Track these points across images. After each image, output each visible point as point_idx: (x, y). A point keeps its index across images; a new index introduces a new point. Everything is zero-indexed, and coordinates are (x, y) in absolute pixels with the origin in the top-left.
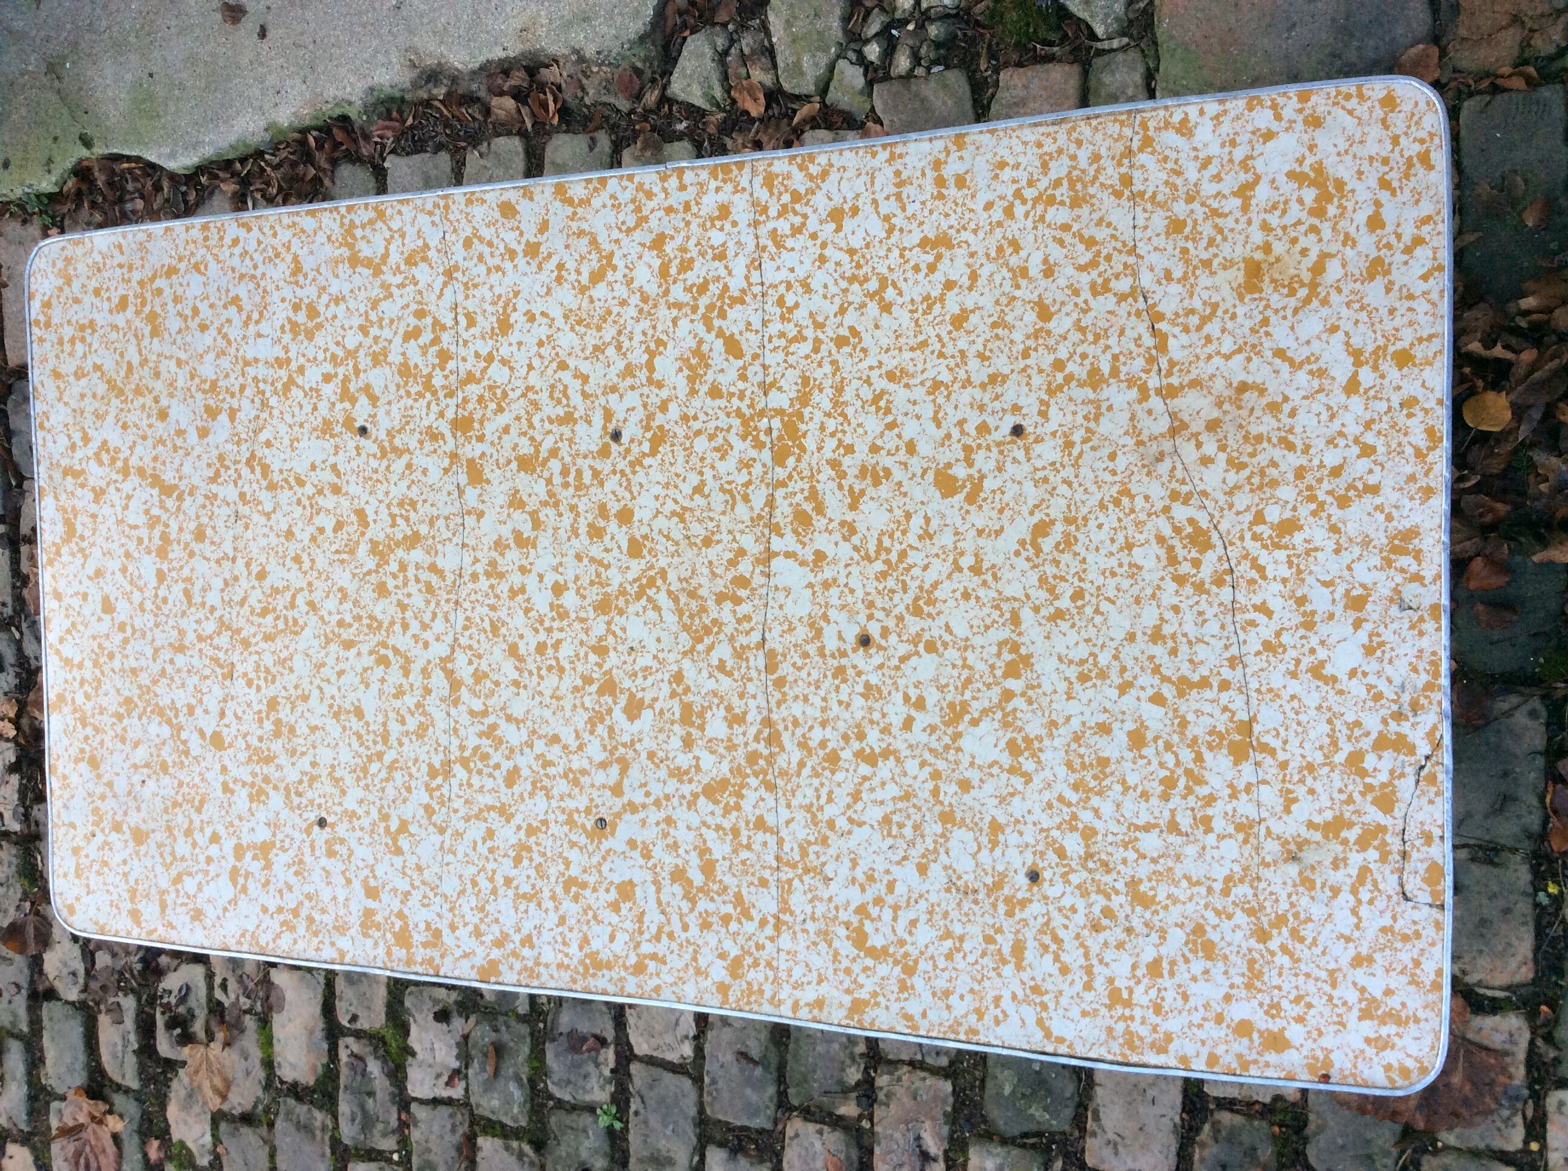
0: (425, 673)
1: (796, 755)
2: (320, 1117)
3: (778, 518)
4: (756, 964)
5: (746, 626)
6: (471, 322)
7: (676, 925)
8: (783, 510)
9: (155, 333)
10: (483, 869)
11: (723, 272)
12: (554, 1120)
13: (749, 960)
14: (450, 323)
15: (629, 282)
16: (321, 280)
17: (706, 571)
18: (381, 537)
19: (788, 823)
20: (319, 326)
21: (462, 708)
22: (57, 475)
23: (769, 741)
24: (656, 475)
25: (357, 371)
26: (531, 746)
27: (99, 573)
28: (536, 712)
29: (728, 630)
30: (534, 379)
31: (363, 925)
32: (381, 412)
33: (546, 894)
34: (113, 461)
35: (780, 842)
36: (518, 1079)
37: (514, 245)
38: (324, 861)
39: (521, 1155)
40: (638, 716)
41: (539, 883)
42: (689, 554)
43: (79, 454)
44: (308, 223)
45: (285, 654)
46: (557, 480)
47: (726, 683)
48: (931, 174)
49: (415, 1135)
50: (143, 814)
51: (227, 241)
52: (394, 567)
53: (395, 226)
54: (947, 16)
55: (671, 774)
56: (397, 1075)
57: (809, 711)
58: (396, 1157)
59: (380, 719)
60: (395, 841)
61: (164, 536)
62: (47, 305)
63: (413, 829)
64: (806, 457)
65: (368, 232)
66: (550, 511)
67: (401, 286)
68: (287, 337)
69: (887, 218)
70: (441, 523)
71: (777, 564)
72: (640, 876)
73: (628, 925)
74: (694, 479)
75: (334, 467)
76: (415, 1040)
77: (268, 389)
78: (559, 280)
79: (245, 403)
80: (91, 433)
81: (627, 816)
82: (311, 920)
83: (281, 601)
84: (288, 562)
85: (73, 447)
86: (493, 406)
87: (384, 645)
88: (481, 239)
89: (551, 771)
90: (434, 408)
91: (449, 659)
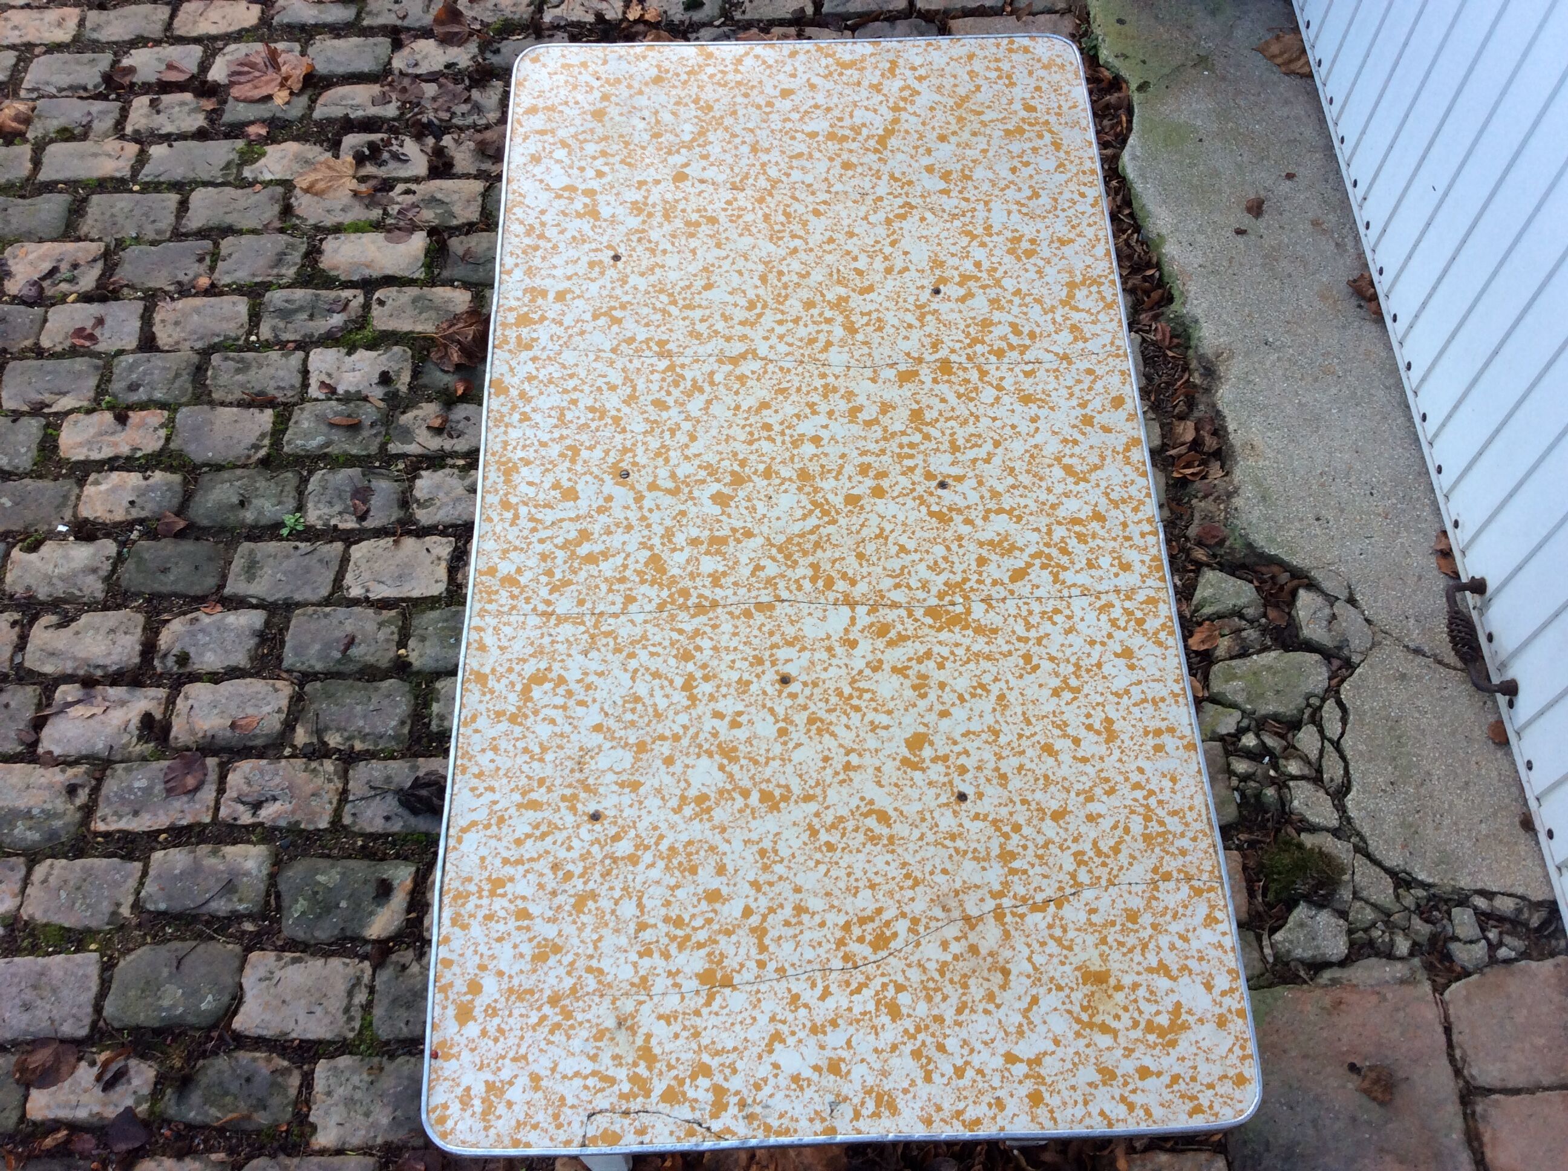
0: (743, 338)
1: (688, 628)
2: (290, 272)
3: (882, 611)
4: (513, 597)
5: (793, 587)
6: (1027, 374)
7: (543, 534)
8: (891, 615)
9: (1008, 133)
10: (584, 383)
11: (1078, 567)
12: (290, 477)
13: (516, 591)
14: (1026, 357)
15: (1066, 495)
16: (1055, 260)
17: (837, 555)
18: (852, 305)
19: (632, 622)
20: (1019, 259)
21: (716, 366)
22: (891, 56)
23: (698, 606)
24: (913, 516)
25: (984, 287)
26: (686, 419)
27: (813, 87)
28: (715, 423)
29: (789, 573)
30: (985, 422)
31: (533, 289)
32: (952, 305)
33: (565, 432)
34: (904, 99)
35: (615, 615)
36: (328, 444)
37: (1090, 407)
38: (585, 260)
39: (256, 447)
40: (715, 503)
41: (573, 426)
42: (850, 542)
43: (908, 73)
44: (1100, 250)
45: (754, 230)
46: (905, 440)
47: (746, 572)
48: (1164, 725)
49: (274, 355)
50: (618, 118)
51: (1083, 189)
52: (828, 314)
53: (1101, 316)
54: (1283, 805)
55: (667, 529)
56: (329, 340)
57: (726, 637)
58: (253, 338)
59: (704, 303)
60: (605, 314)
61: (845, 138)
62: (1026, 50)
63: (615, 328)
64: (933, 632)
65: (1095, 296)
66: (880, 434)
67: (1054, 322)
68: (1009, 235)
69: (1127, 692)
70: (866, 350)
71: (845, 611)
72: (583, 505)
73: (541, 496)
74: (911, 545)
75: (907, 269)
76: (362, 354)
77: (967, 219)
78: (1065, 441)
79: (955, 202)
80: (926, 83)
81: (632, 494)
82: (536, 248)
83: (797, 228)
84: (828, 234)
85: (914, 69)
86: (962, 390)
87: (765, 306)
88: (1094, 381)
89: (667, 435)
90: (958, 346)
91: (755, 356)
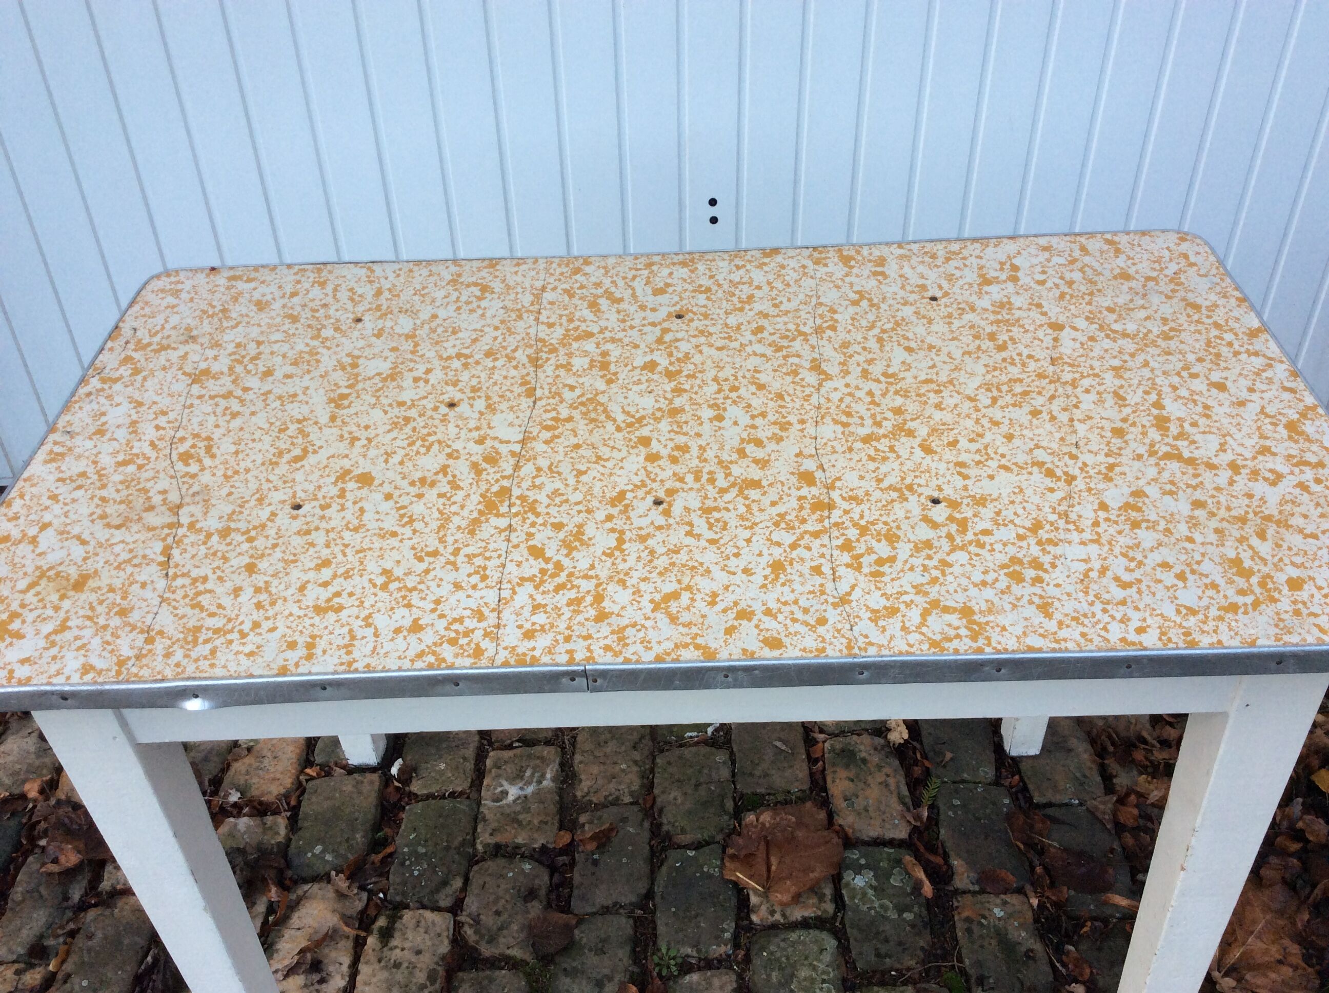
0: (846, 372)
1: (518, 354)
3: (512, 461)
5: (549, 408)
6: (816, 569)
7: (620, 282)
8: (507, 466)
10: (780, 291)
11: (538, 597)
14: (841, 568)
15: (637, 593)
16: (1009, 599)
17: (580, 432)
18: (904, 440)
19: (529, 327)
20: (1004, 567)
21: (808, 358)
23: (538, 359)
24: (621, 480)
25: (950, 537)
26: (742, 345)
27: (1240, 404)
28: (738, 360)
29: (564, 405)
30: (745, 534)
31: (884, 260)
32: (917, 512)
33: (725, 286)
34: (1255, 473)
35: (536, 319)
37: (766, 619)
38: (927, 282)
40: (646, 363)
41: (731, 289)
42: (594, 440)
44: (1038, 643)
45: (996, 373)
46: (720, 476)
47: (570, 381)
48: (318, 651)
50: (1124, 287)
51: (1154, 632)
52: (888, 424)
53: (916, 636)
55: (620, 340)
57: (504, 373)
59: (887, 348)
60: (862, 297)
61: (1164, 429)
63: (846, 303)
64: (481, 491)
65: (952, 633)
66: (727, 458)
67: (902, 593)
68: (1046, 560)
69: (368, 625)
70: (840, 450)
71: (517, 438)
72: (648, 298)
73: (658, 279)
74: (586, 478)
75: (966, 478)
77: (1062, 525)
78: (714, 595)
79: (1089, 515)
81: (658, 321)
82: (933, 258)
83: (1008, 400)
84: (1005, 421)
86: (789, 518)
87: (890, 384)
88: (806, 624)
89: (724, 335)
90: (855, 516)
91: (823, 380)
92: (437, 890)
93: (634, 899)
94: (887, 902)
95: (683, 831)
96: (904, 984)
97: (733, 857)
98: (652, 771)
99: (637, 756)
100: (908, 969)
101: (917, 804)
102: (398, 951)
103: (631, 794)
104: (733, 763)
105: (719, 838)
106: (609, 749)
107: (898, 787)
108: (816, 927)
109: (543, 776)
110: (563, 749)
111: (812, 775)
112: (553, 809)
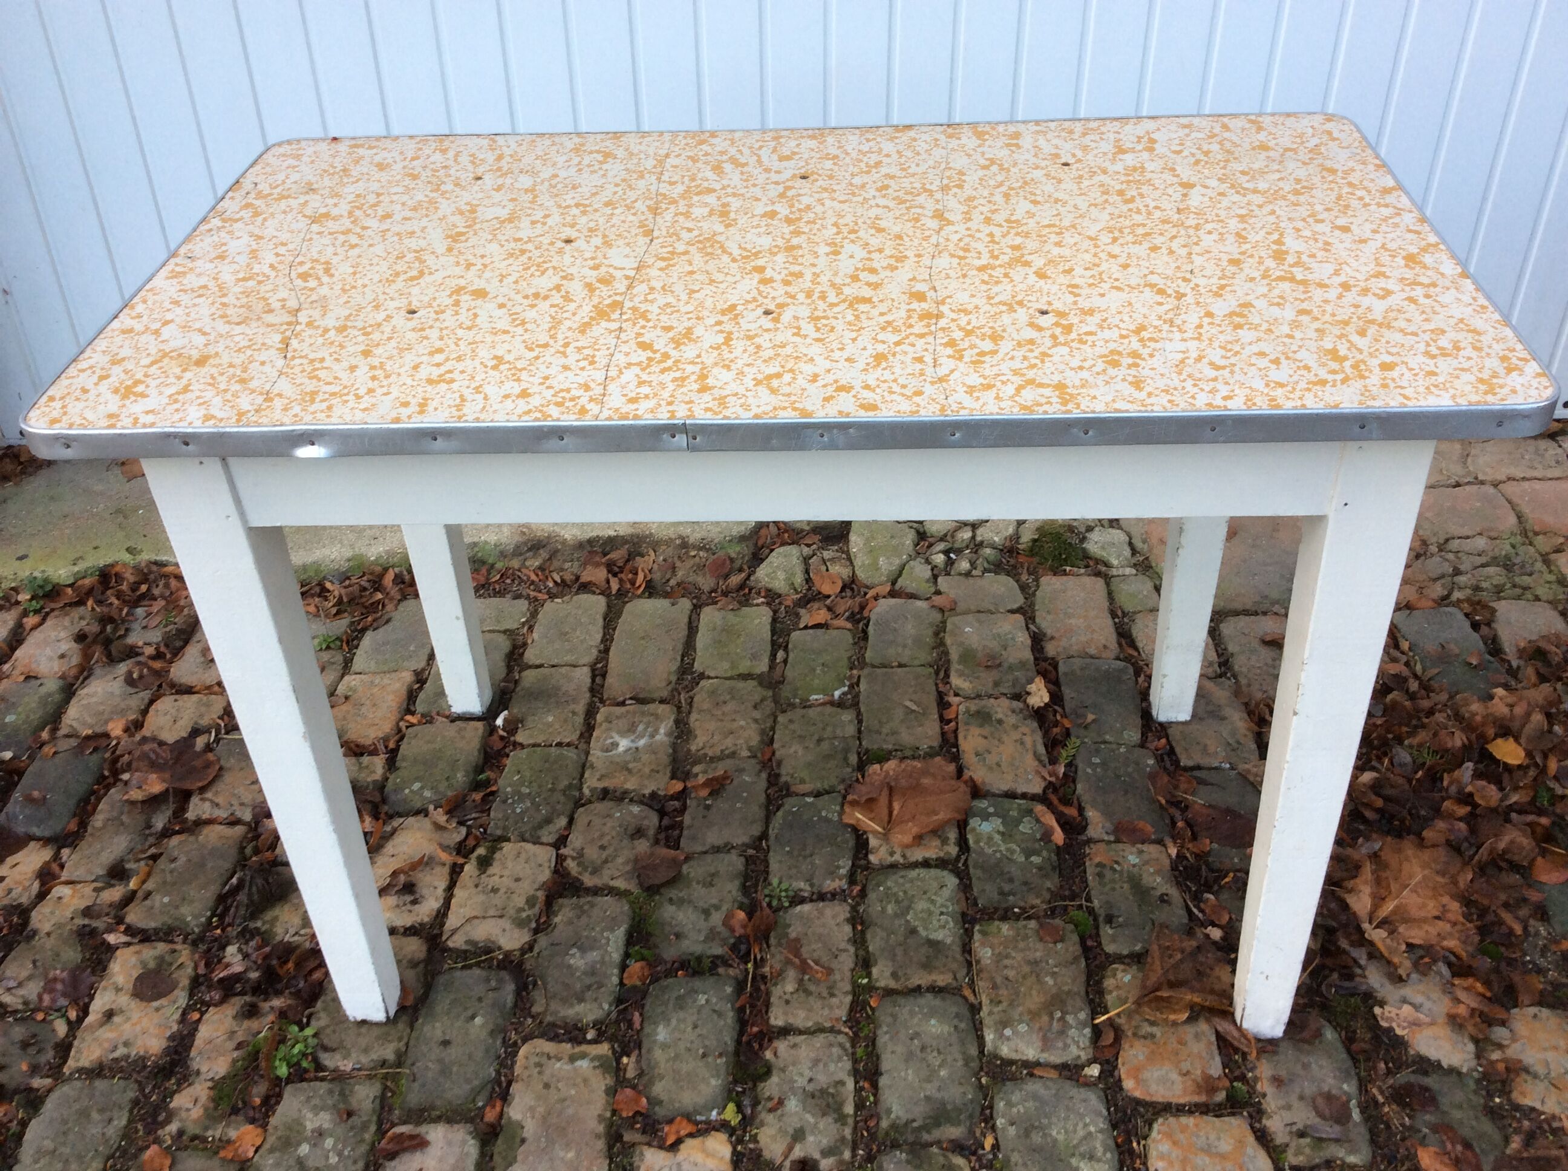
0: (968, 219)
5: (666, 244)
6: (918, 359)
7: (746, 151)
10: (910, 158)
11: (644, 376)
15: (740, 373)
18: (1019, 269)
24: (733, 297)
29: (681, 243)
33: (854, 154)
37: (864, 391)
38: (1061, 152)
41: (860, 157)
46: (831, 294)
60: (993, 163)
63: (976, 167)
70: (955, 276)
71: (632, 266)
73: (785, 149)
74: (698, 295)
78: (816, 376)
86: (897, 324)
88: (903, 395)
90: (962, 323)
91: (944, 225)
92: (540, 827)
93: (745, 839)
94: (1014, 846)
95: (802, 781)
96: (1029, 918)
97: (854, 804)
98: (773, 729)
99: (757, 715)
100: (1033, 907)
101: (1053, 761)
102: (496, 878)
103: (750, 749)
104: (860, 722)
105: (841, 787)
106: (728, 708)
107: (1034, 746)
108: (936, 866)
109: (656, 731)
110: (679, 708)
111: (943, 734)
112: (665, 760)
